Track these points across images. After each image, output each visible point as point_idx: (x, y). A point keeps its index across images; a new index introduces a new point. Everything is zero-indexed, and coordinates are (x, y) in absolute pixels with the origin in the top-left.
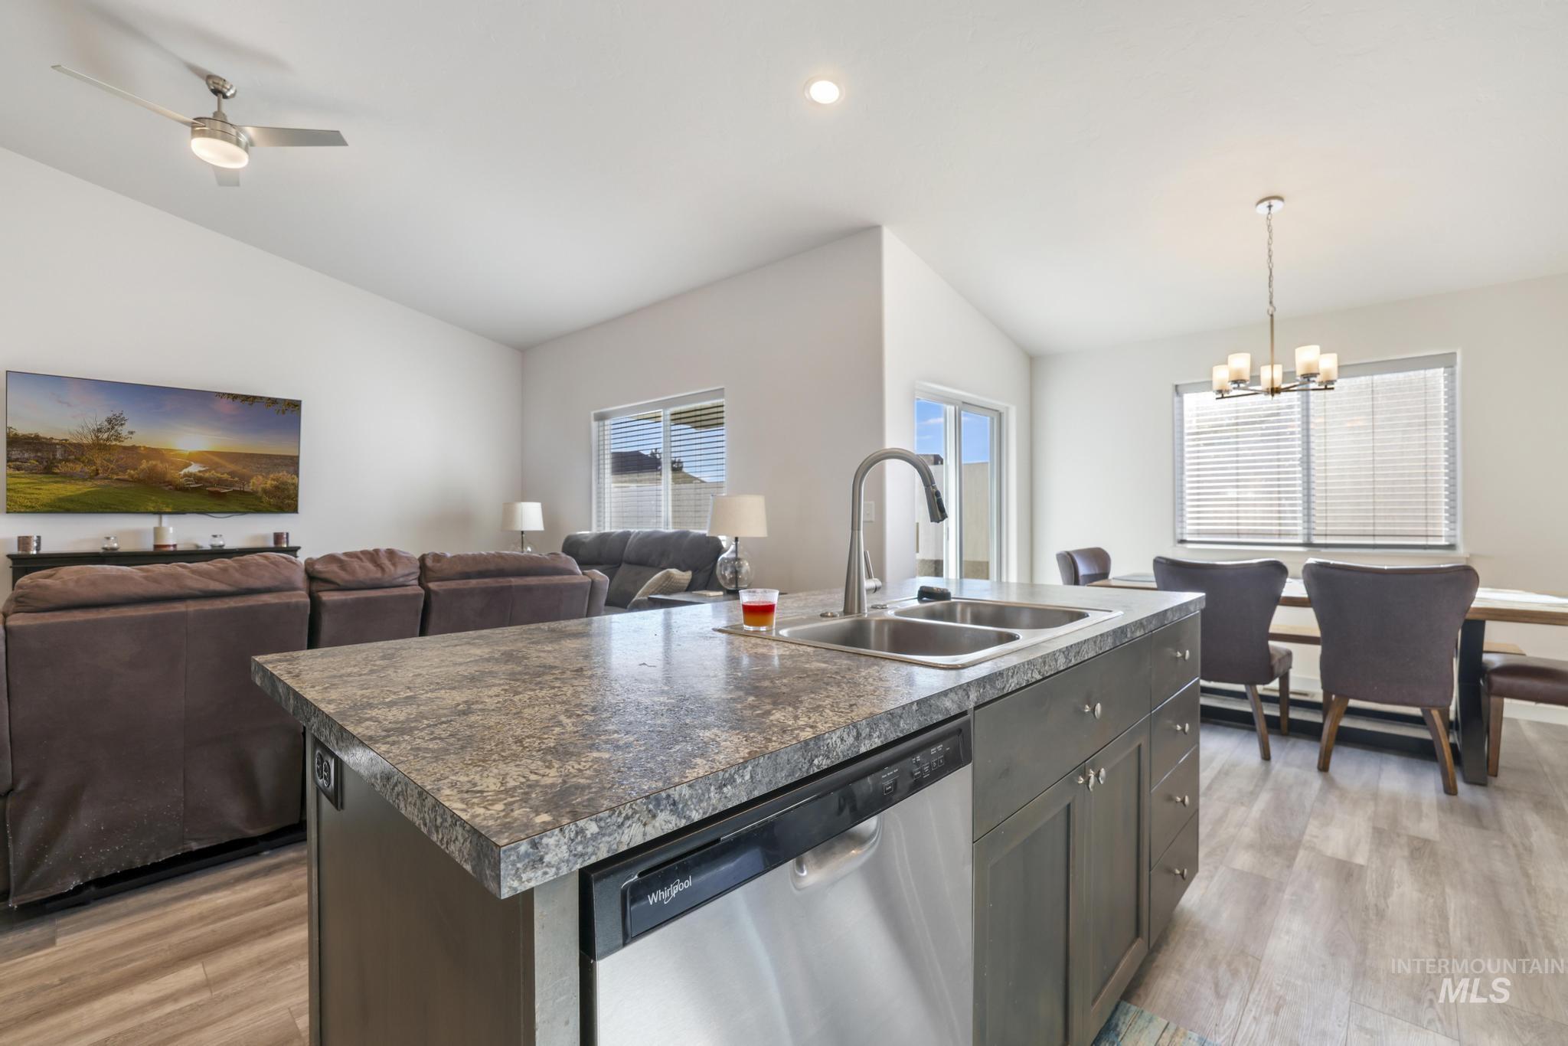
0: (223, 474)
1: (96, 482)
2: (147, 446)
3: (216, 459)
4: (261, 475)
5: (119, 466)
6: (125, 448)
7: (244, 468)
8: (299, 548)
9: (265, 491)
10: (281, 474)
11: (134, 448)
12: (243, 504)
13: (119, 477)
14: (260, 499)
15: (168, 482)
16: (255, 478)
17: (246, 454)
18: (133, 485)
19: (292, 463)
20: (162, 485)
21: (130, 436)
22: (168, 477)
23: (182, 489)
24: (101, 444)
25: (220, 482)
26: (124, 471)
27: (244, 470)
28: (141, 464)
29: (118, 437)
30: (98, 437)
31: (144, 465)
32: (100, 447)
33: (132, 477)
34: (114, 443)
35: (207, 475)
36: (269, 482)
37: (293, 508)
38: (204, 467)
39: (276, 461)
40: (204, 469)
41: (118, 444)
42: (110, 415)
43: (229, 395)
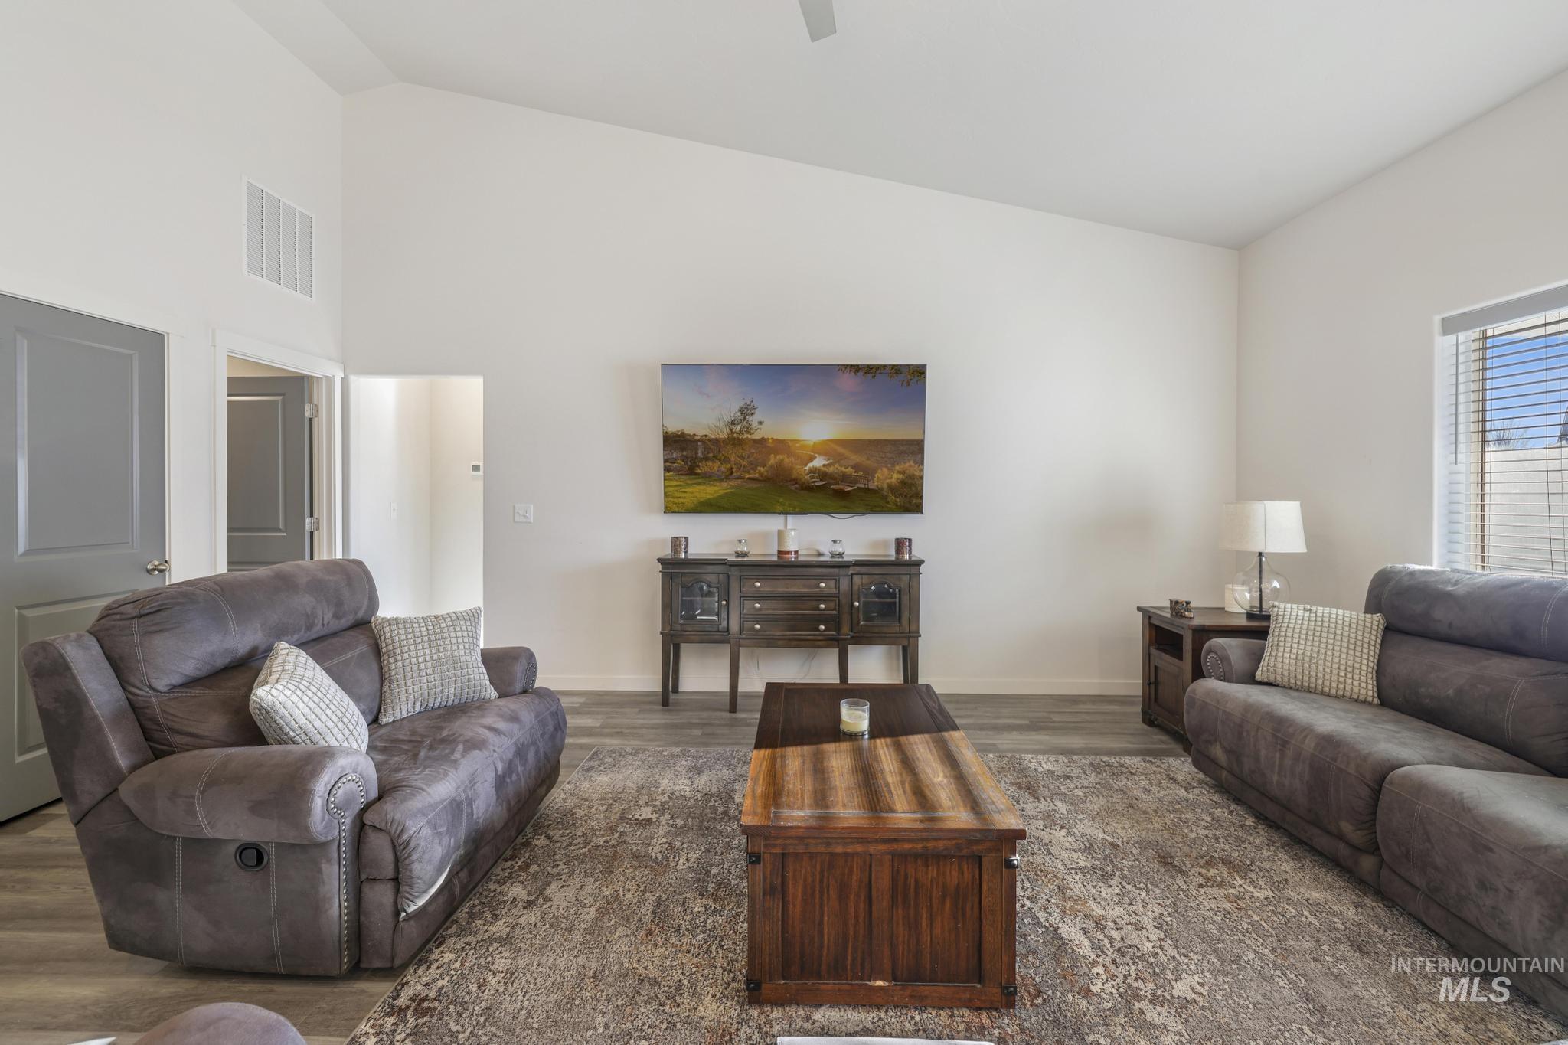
0: (846, 468)
1: (731, 483)
2: (775, 438)
3: (840, 450)
4: (886, 467)
5: (750, 463)
6: (755, 441)
7: (868, 459)
8: (922, 562)
9: (891, 488)
10: (907, 465)
11: (763, 441)
12: (867, 505)
13: (751, 476)
14: (885, 498)
15: (794, 480)
16: (879, 471)
17: (870, 441)
18: (762, 485)
19: (915, 448)
20: (789, 483)
21: (760, 426)
22: (795, 475)
23: (808, 488)
24: (735, 439)
25: (845, 478)
26: (755, 469)
27: (869, 462)
28: (769, 460)
29: (749, 430)
30: (731, 430)
31: (773, 460)
32: (734, 441)
33: (761, 474)
34: (746, 436)
35: (831, 469)
36: (895, 476)
37: (917, 509)
38: (829, 459)
39: (901, 448)
40: (828, 462)
41: (749, 437)
42: (742, 404)
43: (852, 366)
